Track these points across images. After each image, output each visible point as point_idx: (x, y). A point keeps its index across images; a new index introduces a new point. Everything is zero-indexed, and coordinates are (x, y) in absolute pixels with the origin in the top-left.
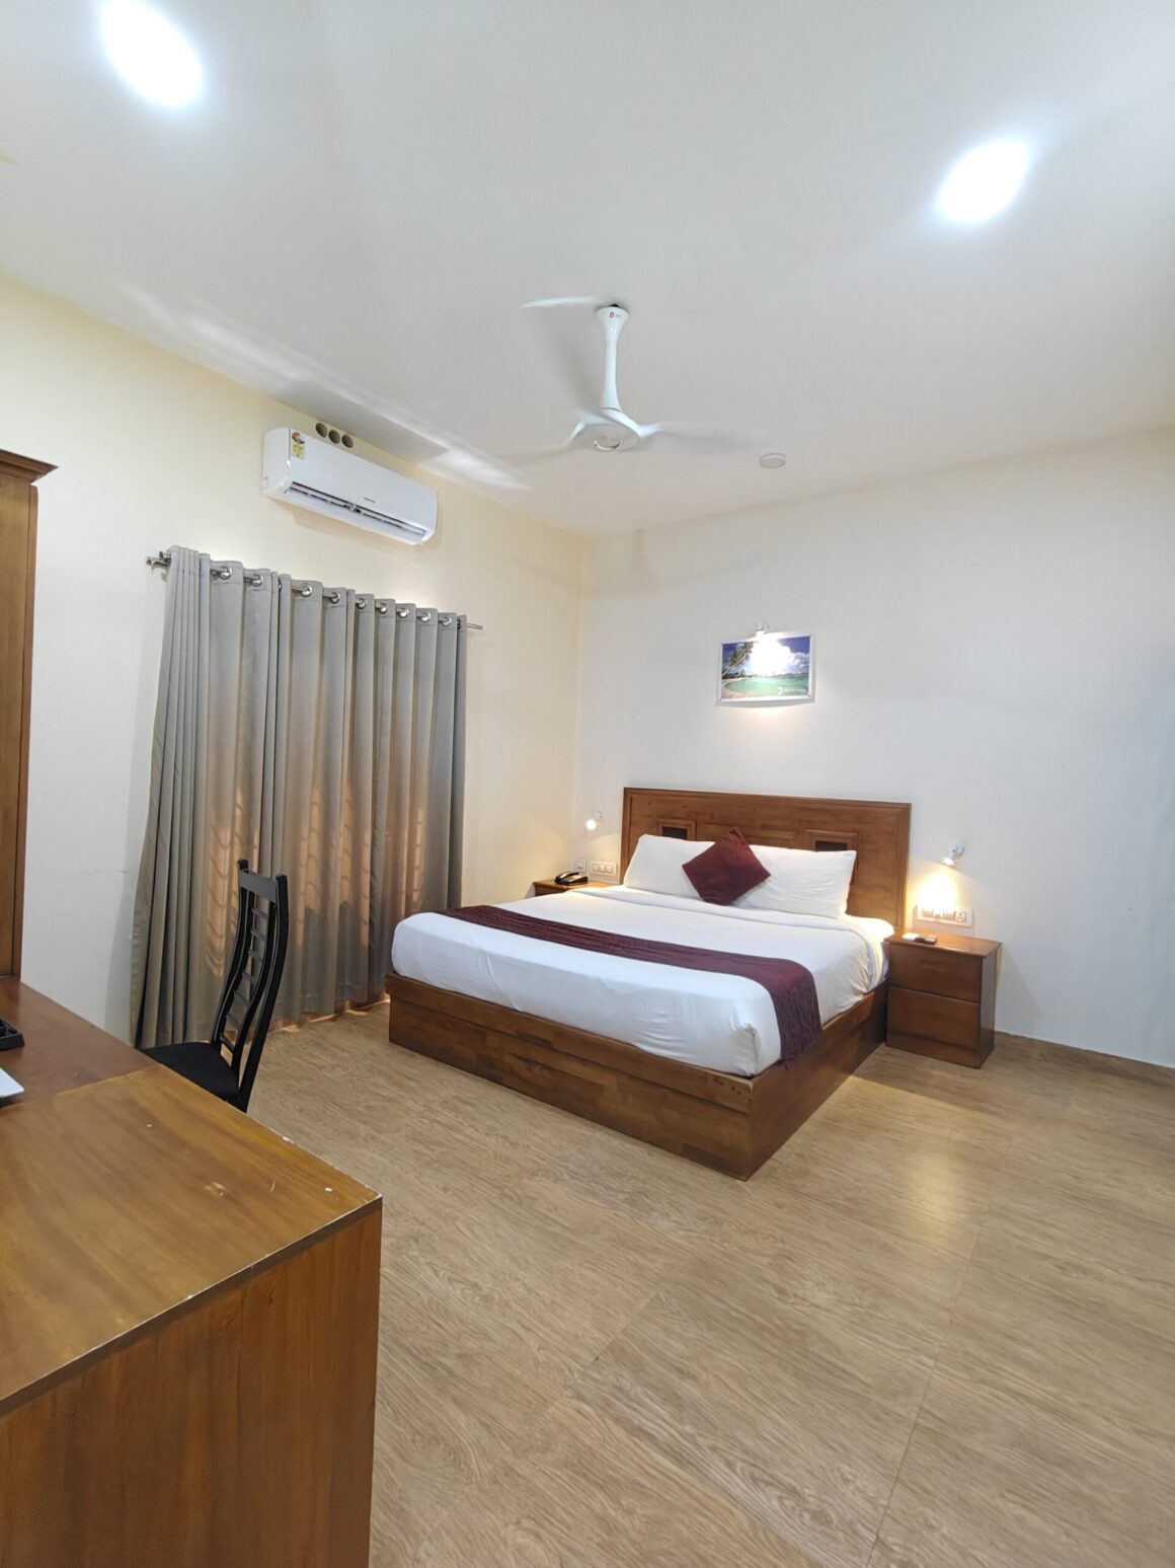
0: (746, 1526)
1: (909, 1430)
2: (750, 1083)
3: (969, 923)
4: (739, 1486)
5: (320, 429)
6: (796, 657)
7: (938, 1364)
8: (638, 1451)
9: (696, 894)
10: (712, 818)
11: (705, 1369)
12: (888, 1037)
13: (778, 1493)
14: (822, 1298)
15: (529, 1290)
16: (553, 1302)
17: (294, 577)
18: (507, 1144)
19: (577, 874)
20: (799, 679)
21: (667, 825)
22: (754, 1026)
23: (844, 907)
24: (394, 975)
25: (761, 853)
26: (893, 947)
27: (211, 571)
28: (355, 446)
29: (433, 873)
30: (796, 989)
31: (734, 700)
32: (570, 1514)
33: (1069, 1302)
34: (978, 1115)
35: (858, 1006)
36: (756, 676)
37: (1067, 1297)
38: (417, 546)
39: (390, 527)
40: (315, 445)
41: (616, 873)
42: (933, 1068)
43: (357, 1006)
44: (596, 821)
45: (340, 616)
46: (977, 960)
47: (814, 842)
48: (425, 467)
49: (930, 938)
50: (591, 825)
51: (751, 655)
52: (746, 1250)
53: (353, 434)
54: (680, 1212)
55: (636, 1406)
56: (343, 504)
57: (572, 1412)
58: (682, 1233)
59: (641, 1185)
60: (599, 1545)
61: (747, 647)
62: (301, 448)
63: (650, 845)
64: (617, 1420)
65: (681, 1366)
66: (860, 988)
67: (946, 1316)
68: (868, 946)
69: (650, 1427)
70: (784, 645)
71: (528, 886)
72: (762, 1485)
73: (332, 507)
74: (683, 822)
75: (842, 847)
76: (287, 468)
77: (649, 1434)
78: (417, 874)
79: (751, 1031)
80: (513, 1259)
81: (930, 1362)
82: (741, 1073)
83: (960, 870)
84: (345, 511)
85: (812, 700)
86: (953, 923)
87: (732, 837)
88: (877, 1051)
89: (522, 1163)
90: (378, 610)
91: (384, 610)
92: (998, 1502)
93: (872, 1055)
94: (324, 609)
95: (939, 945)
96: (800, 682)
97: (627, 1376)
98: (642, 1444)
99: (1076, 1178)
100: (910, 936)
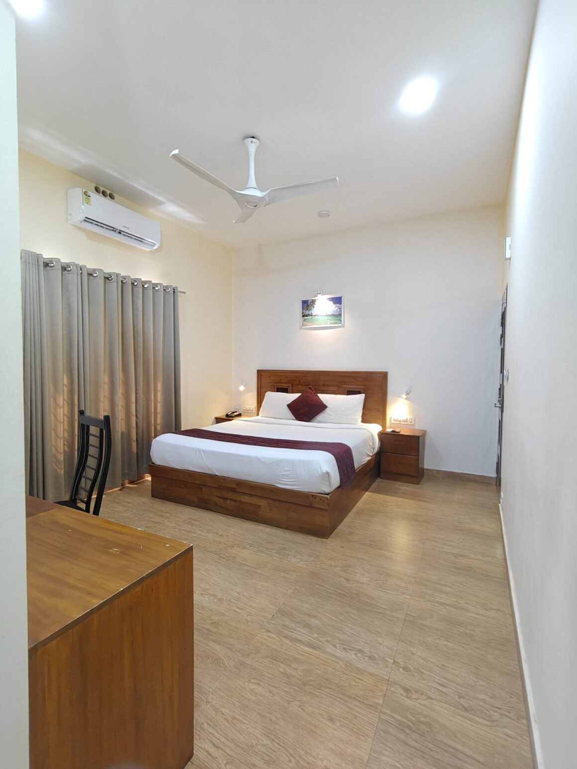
0: (343, 666)
1: (403, 622)
2: (328, 496)
3: (413, 423)
4: (339, 653)
5: (97, 189)
6: (336, 306)
7: (412, 597)
8: (295, 646)
9: (294, 418)
10: (300, 382)
11: (319, 613)
12: (381, 475)
13: (355, 652)
14: (364, 580)
15: (239, 593)
16: (251, 597)
17: (88, 267)
18: (218, 536)
19: (236, 412)
20: (338, 316)
21: (278, 387)
22: (329, 471)
23: (360, 419)
24: (153, 465)
25: (323, 397)
26: (382, 435)
27: (44, 263)
28: (115, 198)
29: (167, 415)
30: (345, 455)
31: (308, 327)
32: (270, 674)
33: (459, 568)
34: (420, 503)
35: (369, 461)
36: (318, 315)
37: (458, 567)
38: (151, 251)
39: (136, 241)
40: (96, 197)
41: (255, 411)
42: (400, 486)
43: (131, 482)
44: (244, 386)
45: (114, 288)
46: (418, 437)
47: (346, 391)
48: (152, 211)
49: (398, 430)
50: (242, 388)
51: (315, 306)
52: (330, 566)
53: (114, 193)
54: (300, 554)
55: (292, 631)
56: (112, 229)
57: (266, 638)
58: (302, 563)
59: (282, 546)
60: (285, 683)
61: (313, 302)
62: (89, 199)
63: (271, 397)
64: (286, 637)
65: (309, 613)
66: (369, 453)
67: (413, 580)
68: (372, 435)
69: (299, 637)
70: (331, 301)
71: (212, 419)
72: (348, 651)
73: (107, 230)
74: (286, 385)
75: (359, 393)
76: (83, 210)
77: (299, 640)
78: (159, 416)
79: (328, 473)
80: (229, 582)
81: (408, 597)
82: (323, 492)
83: (409, 400)
84: (113, 232)
85: (343, 326)
86: (406, 423)
87: (310, 391)
88: (376, 481)
89: (227, 543)
90: (133, 284)
91: (136, 284)
92: (437, 641)
93: (375, 483)
94: (105, 283)
95: (401, 433)
96: (337, 318)
97: (287, 620)
98: (297, 644)
99: (459, 522)
100: (389, 430)
